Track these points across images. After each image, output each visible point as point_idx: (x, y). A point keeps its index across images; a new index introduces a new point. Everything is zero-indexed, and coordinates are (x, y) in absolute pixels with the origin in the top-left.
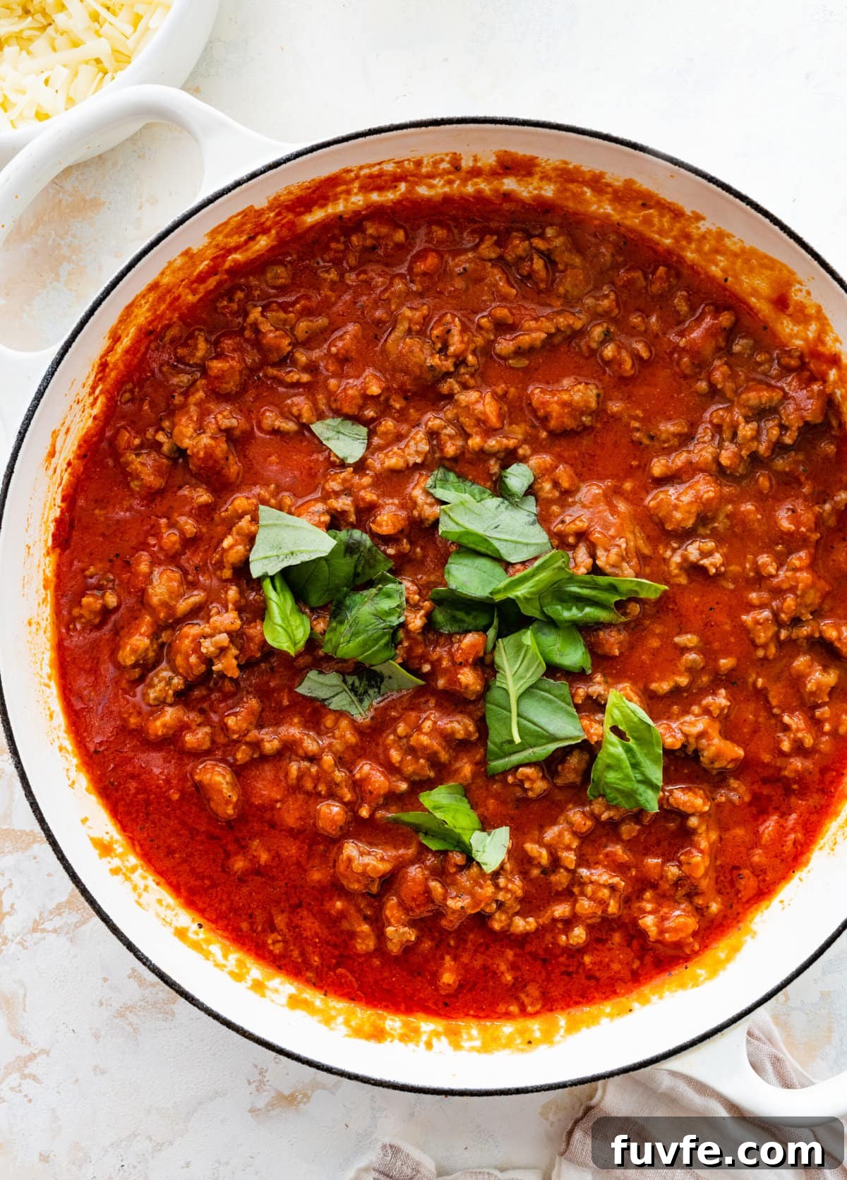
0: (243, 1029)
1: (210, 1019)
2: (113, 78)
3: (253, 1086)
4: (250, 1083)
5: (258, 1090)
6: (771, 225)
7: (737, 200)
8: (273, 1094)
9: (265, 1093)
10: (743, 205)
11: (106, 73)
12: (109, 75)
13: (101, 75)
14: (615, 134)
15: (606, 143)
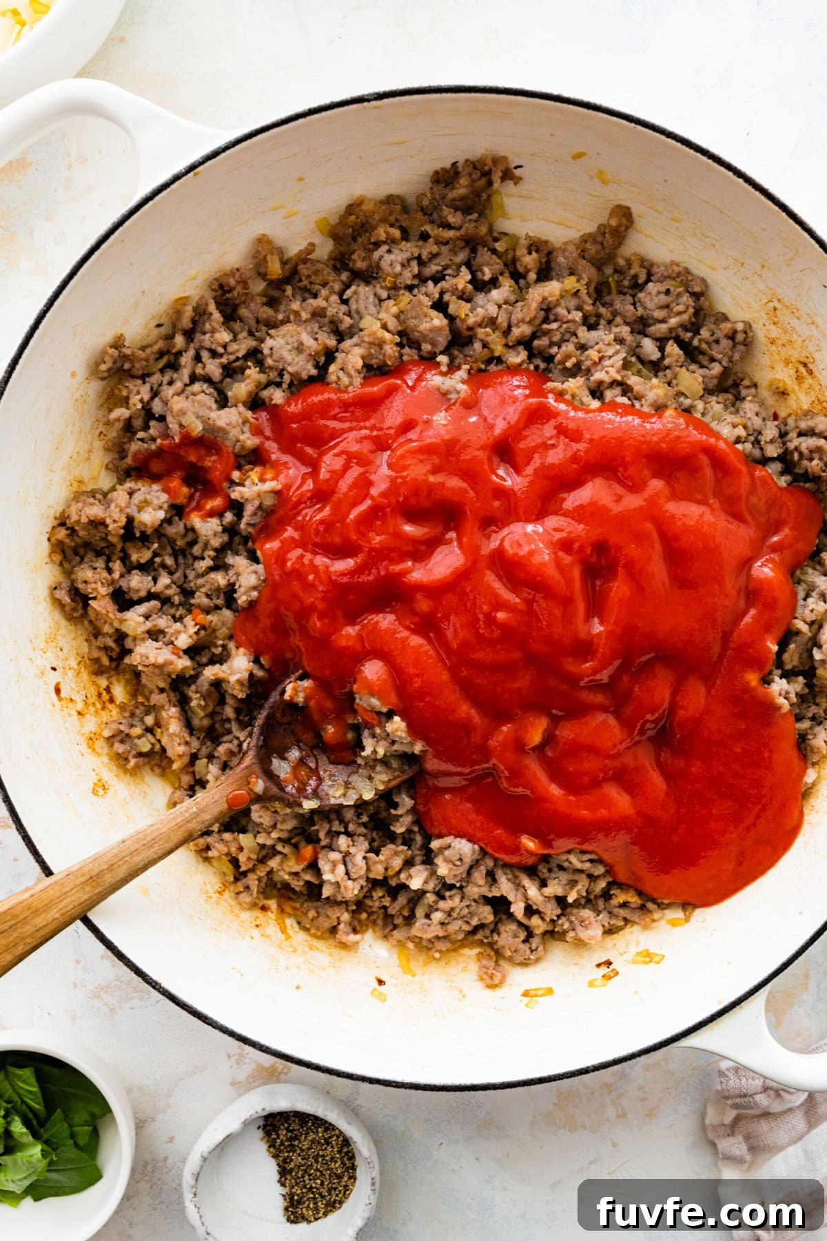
0: (259, 1044)
1: (226, 1036)
2: (32, 29)
3: (233, 1059)
4: (229, 1057)
5: (238, 1064)
6: (735, 178)
7: (698, 154)
8: (253, 1066)
9: (245, 1066)
10: (705, 159)
11: (23, 25)
12: (27, 27)
13: (18, 26)
14: (566, 94)
15: (558, 104)
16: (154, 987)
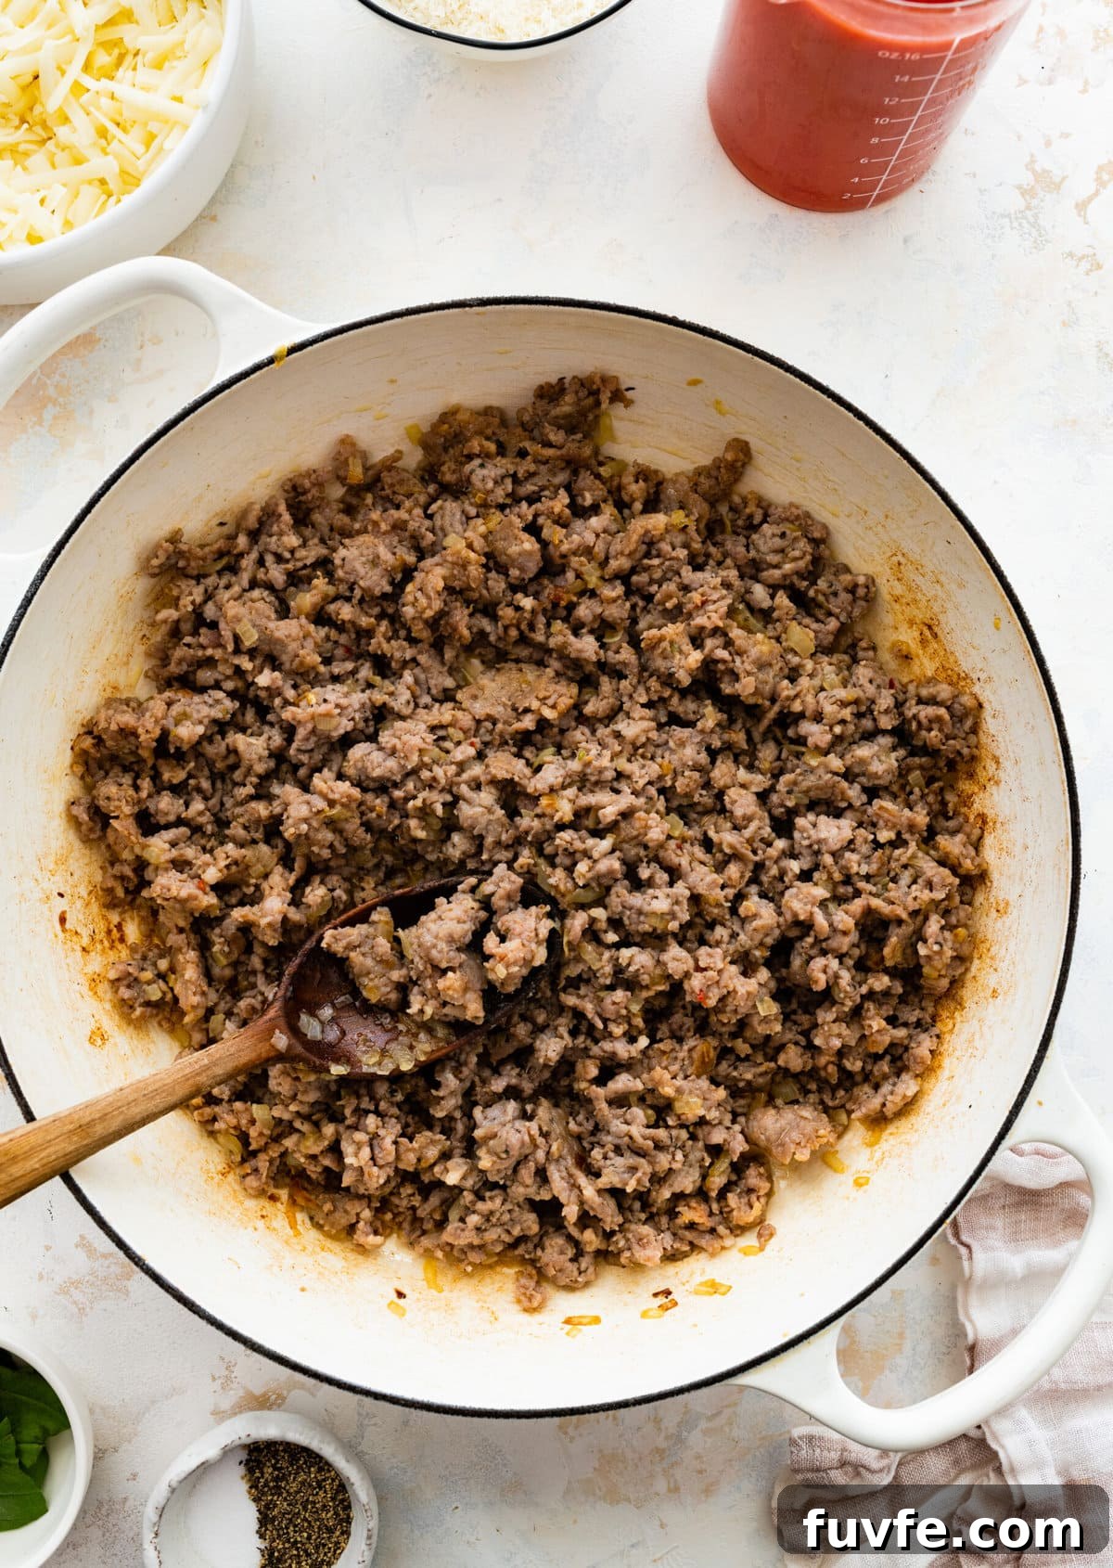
2: (119, 201)
3: (219, 1382)
4: (214, 1379)
5: (223, 1388)
8: (241, 1393)
9: (232, 1392)
11: (110, 196)
12: (113, 199)
13: (104, 197)
16: (136, 1264)
